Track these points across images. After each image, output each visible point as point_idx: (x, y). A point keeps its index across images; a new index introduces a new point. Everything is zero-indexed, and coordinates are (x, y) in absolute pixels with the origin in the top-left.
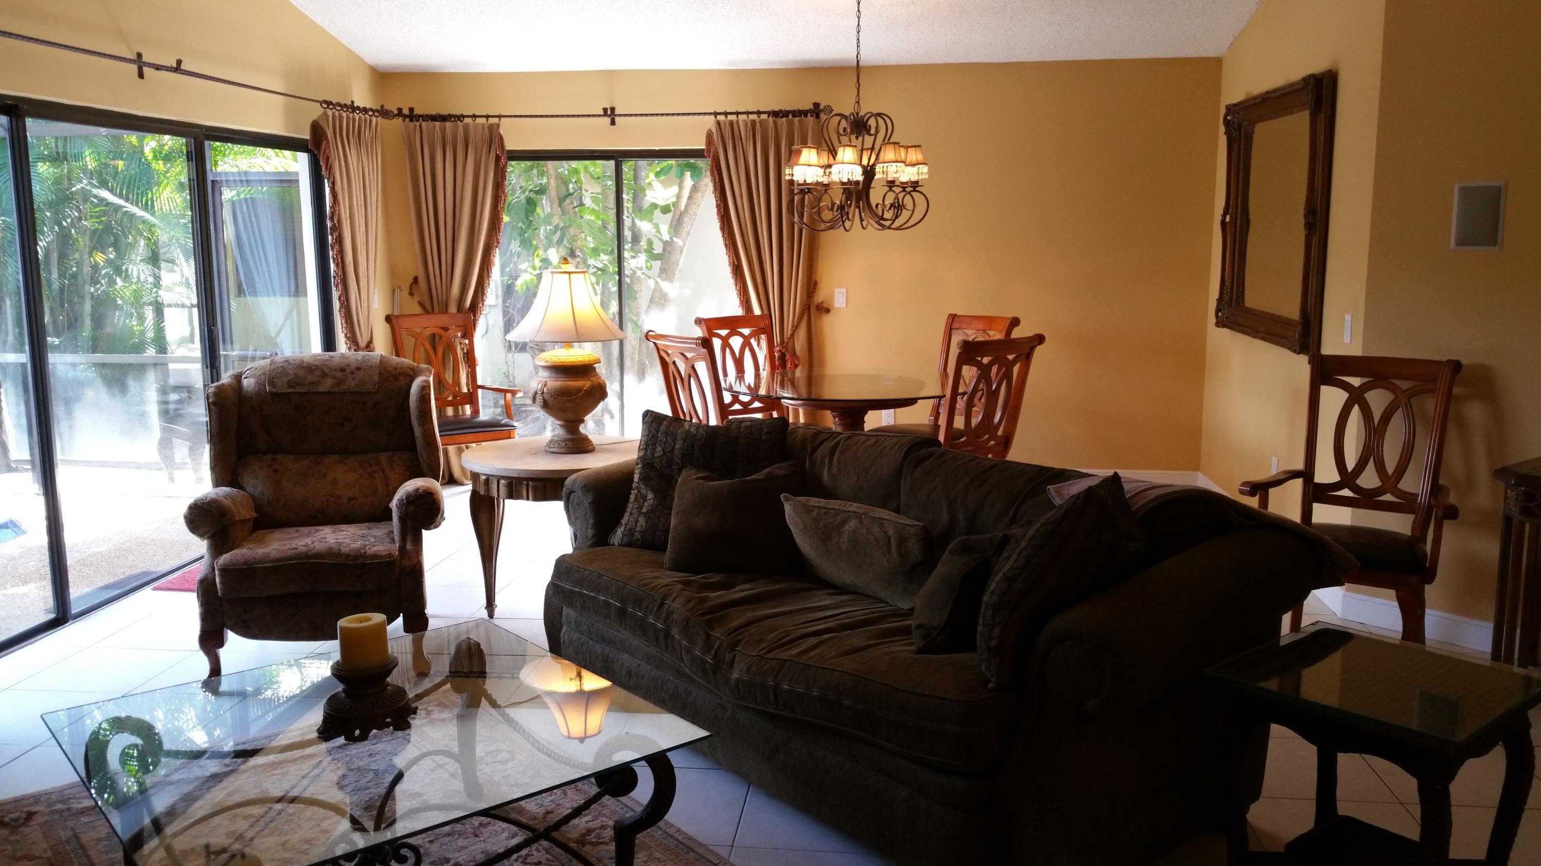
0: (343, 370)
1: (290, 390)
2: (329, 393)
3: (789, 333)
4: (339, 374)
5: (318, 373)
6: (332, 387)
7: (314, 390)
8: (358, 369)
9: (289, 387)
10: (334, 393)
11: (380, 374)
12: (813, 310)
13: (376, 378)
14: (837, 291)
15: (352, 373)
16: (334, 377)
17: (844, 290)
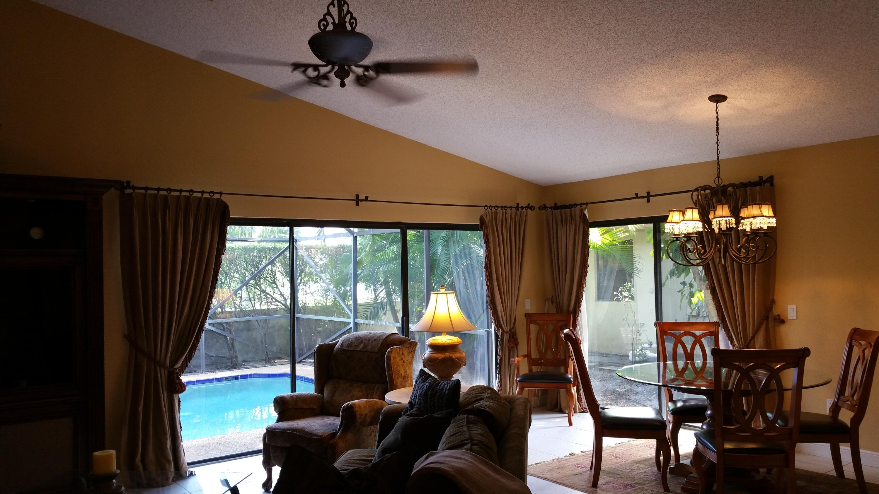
0: (369, 340)
1: (346, 349)
2: (360, 351)
3: (751, 335)
4: (367, 342)
5: (360, 341)
6: (361, 348)
7: (355, 350)
8: (375, 340)
9: (347, 347)
10: (362, 351)
11: (382, 343)
12: (771, 319)
13: (379, 345)
14: (789, 307)
15: (372, 342)
16: (364, 344)
17: (794, 307)
